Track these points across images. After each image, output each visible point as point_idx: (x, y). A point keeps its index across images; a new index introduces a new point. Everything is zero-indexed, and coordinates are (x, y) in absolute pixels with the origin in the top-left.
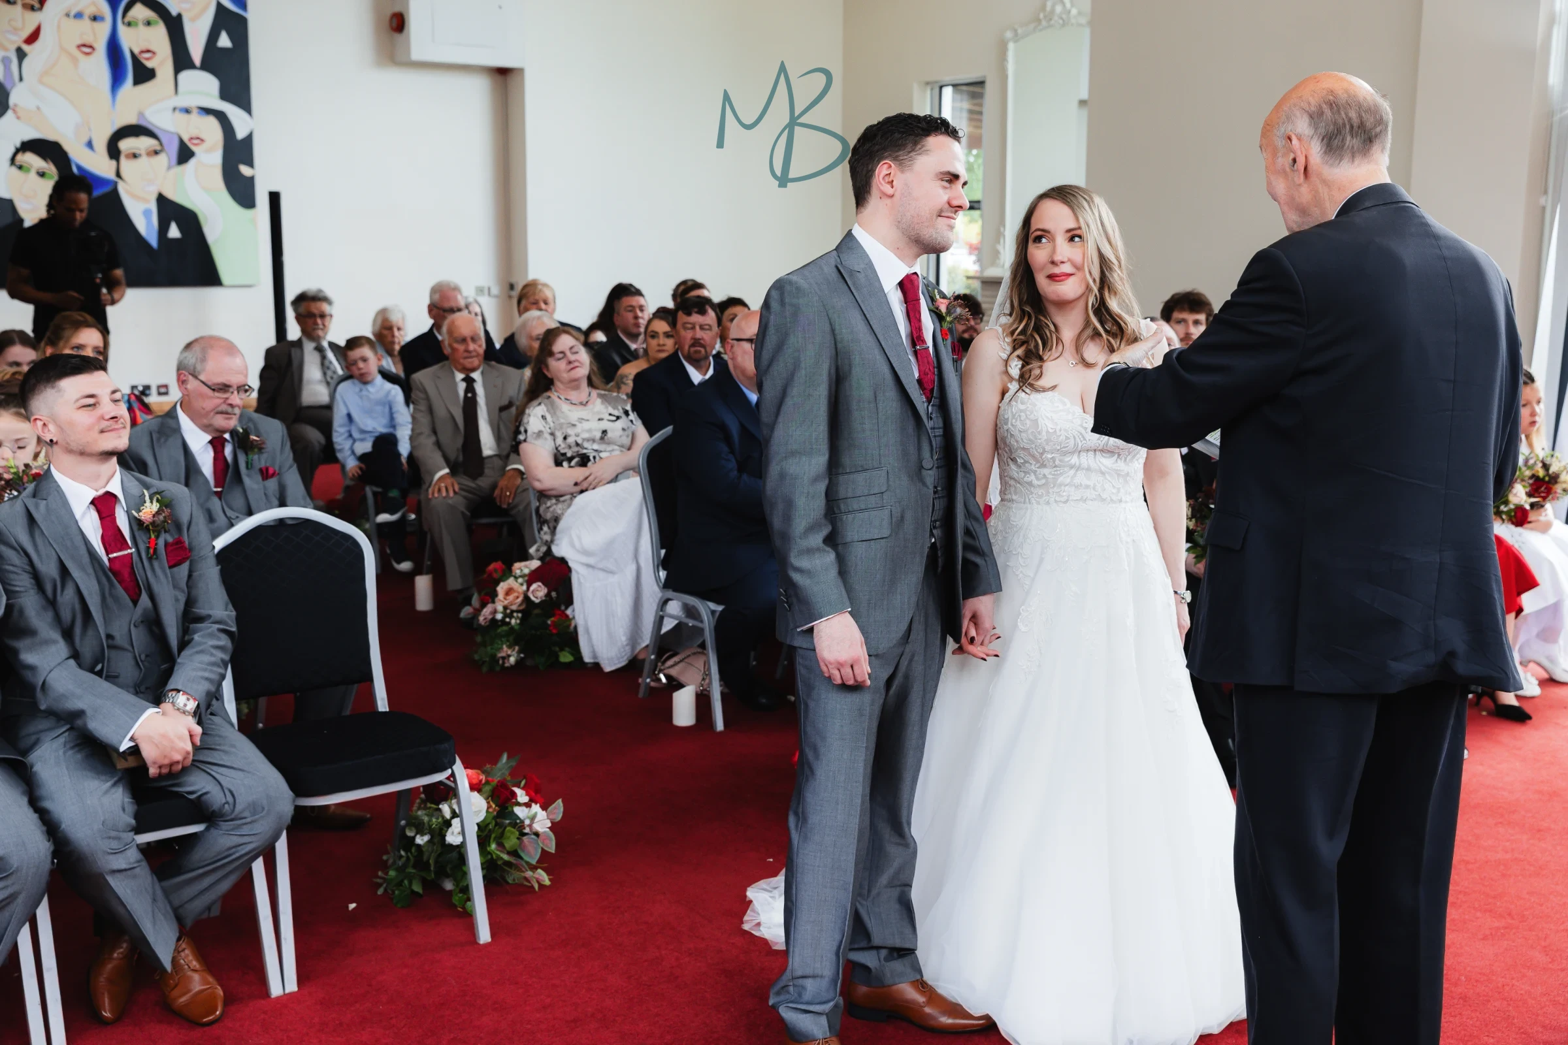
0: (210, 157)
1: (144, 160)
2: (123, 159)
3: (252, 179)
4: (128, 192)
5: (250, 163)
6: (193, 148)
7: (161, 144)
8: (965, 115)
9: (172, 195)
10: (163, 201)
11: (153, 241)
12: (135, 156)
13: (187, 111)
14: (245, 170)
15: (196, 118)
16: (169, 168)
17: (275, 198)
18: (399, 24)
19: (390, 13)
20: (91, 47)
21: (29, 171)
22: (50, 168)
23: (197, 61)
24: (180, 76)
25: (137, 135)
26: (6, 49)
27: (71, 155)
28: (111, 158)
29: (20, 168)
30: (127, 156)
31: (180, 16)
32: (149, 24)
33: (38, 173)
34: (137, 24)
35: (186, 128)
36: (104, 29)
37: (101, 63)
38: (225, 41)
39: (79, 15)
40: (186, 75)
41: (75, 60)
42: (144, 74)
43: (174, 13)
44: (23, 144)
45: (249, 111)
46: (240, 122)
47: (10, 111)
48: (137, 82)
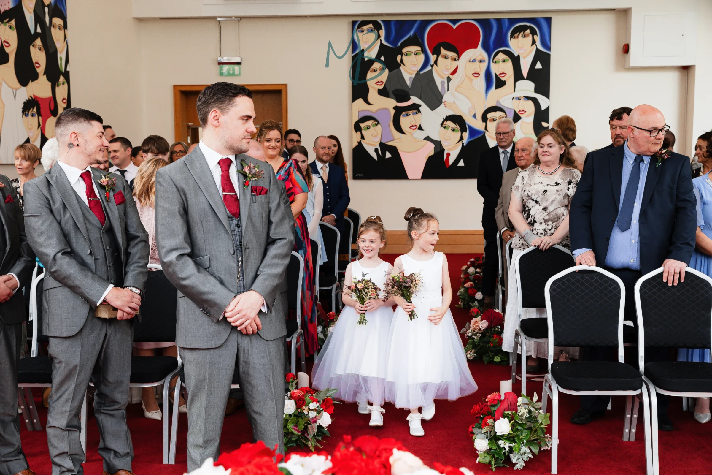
0: (528, 119)
2: (488, 121)
4: (489, 136)
5: (547, 121)
6: (521, 115)
7: (506, 114)
12: (494, 120)
13: (519, 99)
14: (544, 124)
15: (522, 101)
18: (626, 49)
19: (623, 45)
20: (478, 74)
21: (448, 129)
22: (457, 127)
23: (525, 76)
24: (517, 84)
25: (495, 111)
26: (443, 78)
27: (466, 121)
28: (483, 121)
29: (445, 127)
30: (490, 121)
31: (519, 56)
32: (504, 61)
33: (452, 129)
34: (499, 62)
35: (518, 106)
36: (484, 66)
37: (481, 81)
38: (539, 66)
39: (474, 61)
40: (519, 83)
41: (471, 80)
42: (500, 84)
43: (516, 56)
44: (447, 117)
45: (548, 97)
46: (544, 102)
47: (442, 105)
48: (497, 87)
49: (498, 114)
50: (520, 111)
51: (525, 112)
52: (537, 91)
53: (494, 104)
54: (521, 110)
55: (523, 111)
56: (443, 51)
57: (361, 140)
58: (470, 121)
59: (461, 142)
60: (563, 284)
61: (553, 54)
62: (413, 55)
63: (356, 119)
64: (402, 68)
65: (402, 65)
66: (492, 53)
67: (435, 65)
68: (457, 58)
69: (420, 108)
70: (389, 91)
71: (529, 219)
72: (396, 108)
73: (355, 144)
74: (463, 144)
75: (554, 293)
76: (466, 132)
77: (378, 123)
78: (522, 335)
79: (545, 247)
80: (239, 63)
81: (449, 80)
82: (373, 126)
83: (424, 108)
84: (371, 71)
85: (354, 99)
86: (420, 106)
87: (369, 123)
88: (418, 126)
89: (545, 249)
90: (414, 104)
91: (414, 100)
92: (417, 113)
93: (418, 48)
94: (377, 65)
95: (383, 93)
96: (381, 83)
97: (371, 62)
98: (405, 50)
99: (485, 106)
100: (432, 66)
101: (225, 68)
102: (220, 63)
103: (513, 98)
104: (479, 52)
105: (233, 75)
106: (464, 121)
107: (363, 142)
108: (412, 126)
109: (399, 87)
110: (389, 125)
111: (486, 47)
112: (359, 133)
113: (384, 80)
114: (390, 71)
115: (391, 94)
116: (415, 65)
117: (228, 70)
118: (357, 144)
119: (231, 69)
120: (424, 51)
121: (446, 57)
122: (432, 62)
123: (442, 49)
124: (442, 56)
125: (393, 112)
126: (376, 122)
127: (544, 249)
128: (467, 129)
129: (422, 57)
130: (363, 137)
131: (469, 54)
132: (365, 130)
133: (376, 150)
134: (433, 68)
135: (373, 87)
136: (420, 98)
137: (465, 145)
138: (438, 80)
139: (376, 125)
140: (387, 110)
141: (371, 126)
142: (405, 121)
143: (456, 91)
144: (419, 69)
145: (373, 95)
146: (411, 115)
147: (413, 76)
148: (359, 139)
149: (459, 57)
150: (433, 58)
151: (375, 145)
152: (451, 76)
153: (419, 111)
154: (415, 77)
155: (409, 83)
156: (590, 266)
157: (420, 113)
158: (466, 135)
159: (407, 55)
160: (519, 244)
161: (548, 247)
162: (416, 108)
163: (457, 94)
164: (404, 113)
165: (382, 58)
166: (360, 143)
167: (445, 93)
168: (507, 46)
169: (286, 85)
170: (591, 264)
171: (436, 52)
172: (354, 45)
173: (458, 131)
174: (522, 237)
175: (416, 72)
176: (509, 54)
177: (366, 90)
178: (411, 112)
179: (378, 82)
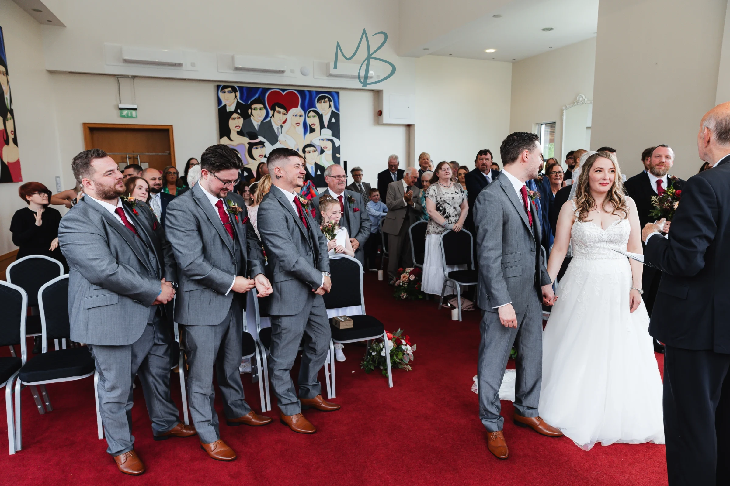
0: (329, 152)
1: (312, 153)
2: (306, 153)
3: (340, 157)
4: (307, 162)
5: (339, 154)
6: (325, 150)
7: (316, 149)
8: (549, 133)
9: (318, 163)
10: (316, 164)
11: (313, 175)
12: (309, 152)
13: (323, 140)
14: (338, 155)
15: (325, 141)
16: (318, 155)
17: (345, 163)
18: (380, 113)
19: (378, 111)
20: (299, 124)
23: (326, 126)
25: (310, 147)
26: (278, 125)
30: (307, 153)
31: (322, 114)
32: (314, 117)
34: (311, 117)
35: (323, 144)
36: (302, 119)
37: (301, 128)
38: (333, 120)
39: (296, 115)
40: (323, 130)
41: (295, 127)
42: (312, 130)
43: (320, 114)
45: (339, 139)
46: (337, 142)
47: (278, 142)
48: (310, 132)
49: (312, 149)
50: (324, 147)
52: (333, 135)
53: (309, 143)
55: (326, 147)
56: (277, 109)
61: (341, 113)
62: (259, 110)
64: (252, 118)
65: (252, 116)
66: (306, 112)
67: (272, 117)
68: (286, 113)
70: (244, 132)
71: (446, 215)
72: (249, 143)
80: (135, 109)
81: (282, 127)
83: (267, 144)
84: (232, 119)
85: (221, 137)
86: (264, 142)
88: (264, 155)
90: (261, 141)
91: (261, 139)
92: (262, 147)
93: (262, 106)
94: (235, 115)
95: (240, 133)
96: (239, 127)
97: (231, 113)
98: (253, 106)
99: (304, 143)
100: (271, 117)
101: (125, 112)
102: (121, 109)
103: (320, 139)
104: (298, 110)
105: (132, 117)
108: (260, 155)
109: (251, 130)
110: (245, 155)
111: (303, 108)
113: (241, 126)
114: (244, 119)
115: (246, 135)
116: (260, 116)
117: (127, 114)
119: (130, 113)
120: (265, 107)
121: (279, 112)
122: (271, 115)
123: (276, 107)
124: (277, 112)
125: (247, 146)
127: (457, 231)
129: (264, 112)
131: (293, 111)
134: (272, 119)
135: (234, 130)
136: (264, 137)
138: (275, 127)
140: (243, 144)
142: (256, 152)
143: (286, 133)
144: (263, 119)
145: (234, 134)
146: (259, 148)
147: (259, 123)
149: (287, 113)
150: (271, 112)
152: (283, 125)
153: (264, 146)
155: (257, 128)
159: (254, 109)
162: (262, 144)
163: (287, 136)
164: (255, 147)
165: (239, 111)
167: (279, 135)
168: (315, 107)
169: (172, 126)
171: (273, 109)
172: (219, 101)
175: (261, 121)
176: (316, 112)
177: (229, 131)
178: (259, 146)
179: (237, 126)
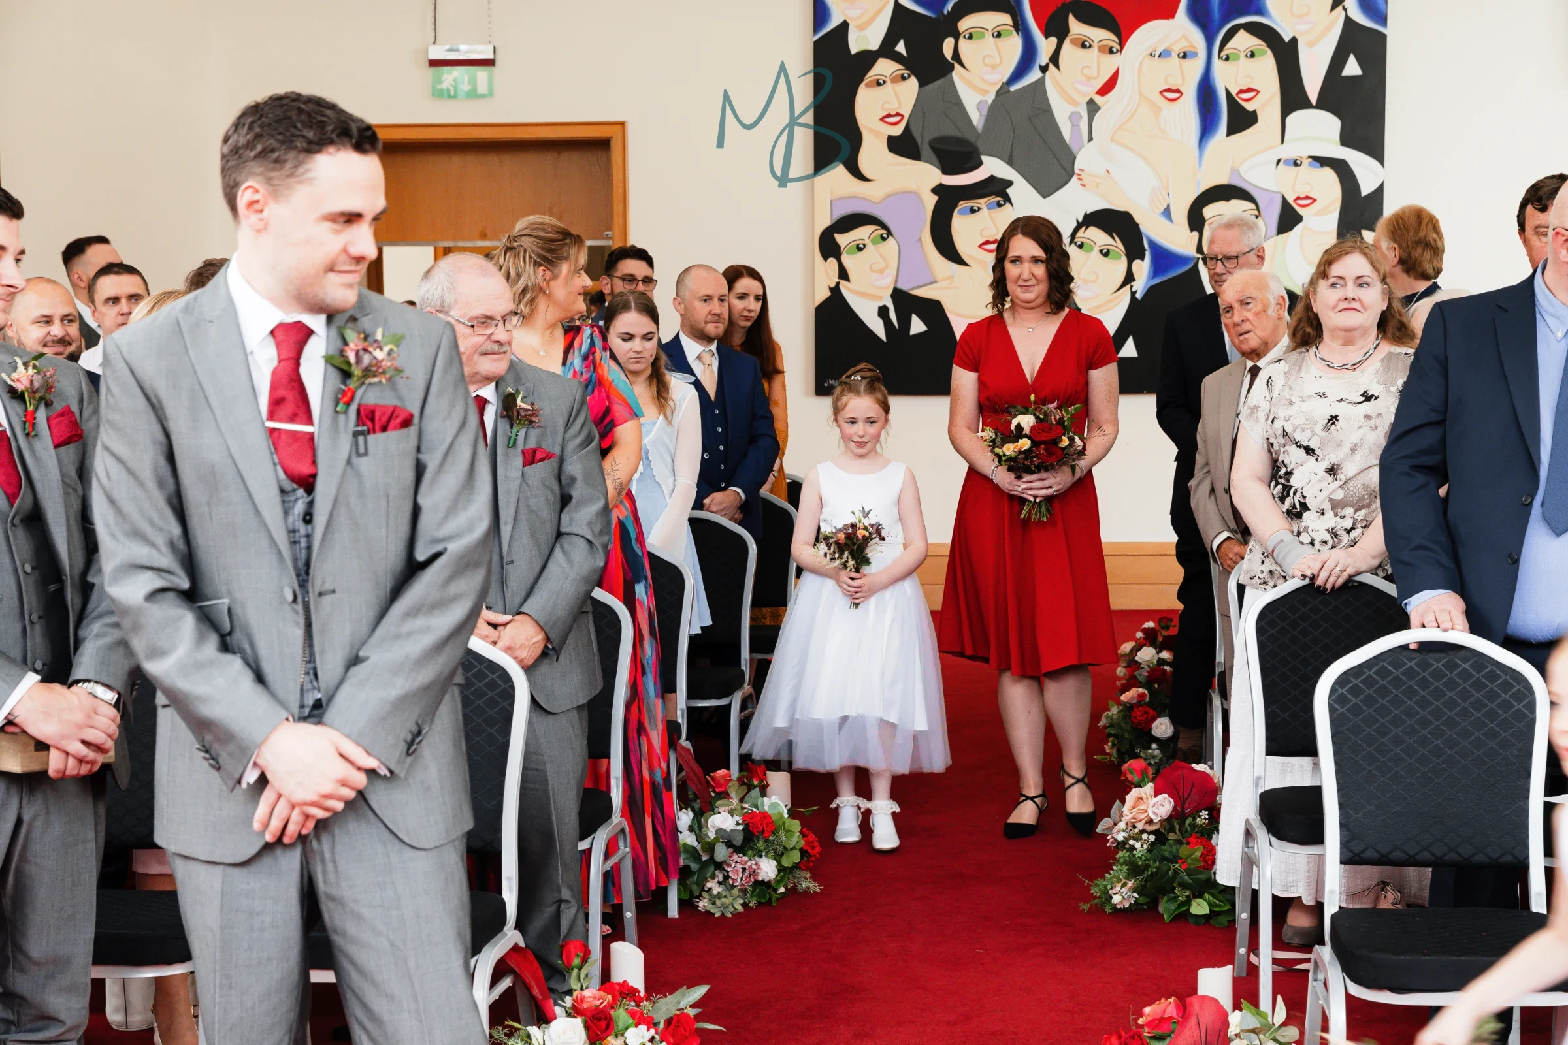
0: (1321, 222)
2: (1207, 227)
6: (1301, 211)
7: (1257, 208)
15: (1305, 170)
16: (1266, 238)
20: (1177, 91)
21: (1091, 249)
22: (1117, 245)
23: (1313, 97)
24: (1289, 119)
25: (1229, 198)
26: (1075, 103)
27: (1142, 228)
28: (1192, 230)
29: (1081, 246)
31: (1294, 40)
32: (1253, 55)
33: (1101, 251)
34: (1237, 58)
35: (1292, 185)
36: (1195, 68)
37: (1188, 109)
38: (1352, 67)
39: (1165, 54)
40: (1297, 118)
41: (1157, 110)
42: (1242, 120)
43: (1286, 39)
44: (1086, 216)
45: (1381, 160)
46: (1367, 173)
47: (1075, 178)
48: (1231, 131)
49: (1236, 207)
50: (1298, 198)
51: (1314, 200)
52: (1347, 140)
53: (1223, 179)
54: (1302, 196)
55: (1307, 198)
56: (1077, 28)
57: (838, 284)
58: (1153, 228)
59: (1129, 286)
60: (1369, 682)
62: (989, 38)
63: (825, 222)
64: (957, 74)
65: (957, 66)
66: (1217, 32)
67: (1052, 67)
68: (1116, 46)
69: (1009, 191)
70: (919, 140)
71: (1288, 501)
72: (939, 190)
73: (823, 294)
74: (1133, 294)
75: (1341, 710)
76: (1142, 258)
77: (889, 233)
78: (1262, 834)
79: (1332, 580)
80: (488, 63)
81: (1093, 108)
82: (874, 242)
83: (1021, 190)
84: (870, 85)
85: (822, 162)
86: (1009, 183)
87: (863, 233)
89: (1333, 587)
90: (992, 178)
91: (992, 167)
92: (999, 205)
93: (1004, 19)
94: (884, 67)
95: (903, 146)
96: (897, 119)
97: (867, 59)
98: (965, 25)
99: (1198, 183)
100: (1044, 69)
101: (450, 77)
102: (435, 63)
103: (1279, 161)
104: (1178, 29)
105: (473, 95)
106: (1136, 226)
107: (845, 288)
108: (987, 242)
109: (950, 131)
110: (920, 239)
111: (1199, 15)
112: (832, 261)
113: (907, 113)
114: (922, 84)
115: (926, 150)
116: (994, 67)
117: (460, 84)
118: (828, 294)
119: (466, 77)
120: (1020, 25)
121: (1084, 44)
122: (1043, 58)
123: (1072, 20)
124: (1074, 42)
125: (931, 200)
126: (884, 231)
127: (1329, 586)
128: (1144, 250)
129: (1015, 44)
130: (843, 274)
131: (1150, 34)
132: (848, 253)
133: (883, 312)
134: (1048, 75)
135: (875, 132)
136: (1010, 162)
137: (1139, 296)
138: (1063, 111)
139: (884, 239)
140: (915, 195)
141: (867, 241)
142: (966, 229)
143: (1112, 140)
144: (1006, 78)
145: (873, 153)
146: (985, 211)
147: (991, 98)
148: (834, 279)
149: (1122, 43)
150: (1046, 46)
151: (880, 298)
152: (1099, 100)
153: (1007, 199)
154: (994, 101)
155: (977, 118)
156: (1446, 630)
157: (1008, 204)
158: (1142, 268)
159: (971, 37)
160: (1262, 572)
161: (1341, 581)
162: (997, 189)
163: (1116, 150)
164: (964, 205)
165: (901, 47)
166: (835, 291)
167: (1082, 146)
168: (1262, 11)
169: (622, 124)
170: (1449, 625)
171: (1057, 29)
172: (821, 10)
173: (1119, 258)
174: (1267, 555)
175: (998, 86)
176: (1267, 34)
177: (855, 138)
178: (982, 202)
179: (889, 115)
